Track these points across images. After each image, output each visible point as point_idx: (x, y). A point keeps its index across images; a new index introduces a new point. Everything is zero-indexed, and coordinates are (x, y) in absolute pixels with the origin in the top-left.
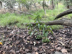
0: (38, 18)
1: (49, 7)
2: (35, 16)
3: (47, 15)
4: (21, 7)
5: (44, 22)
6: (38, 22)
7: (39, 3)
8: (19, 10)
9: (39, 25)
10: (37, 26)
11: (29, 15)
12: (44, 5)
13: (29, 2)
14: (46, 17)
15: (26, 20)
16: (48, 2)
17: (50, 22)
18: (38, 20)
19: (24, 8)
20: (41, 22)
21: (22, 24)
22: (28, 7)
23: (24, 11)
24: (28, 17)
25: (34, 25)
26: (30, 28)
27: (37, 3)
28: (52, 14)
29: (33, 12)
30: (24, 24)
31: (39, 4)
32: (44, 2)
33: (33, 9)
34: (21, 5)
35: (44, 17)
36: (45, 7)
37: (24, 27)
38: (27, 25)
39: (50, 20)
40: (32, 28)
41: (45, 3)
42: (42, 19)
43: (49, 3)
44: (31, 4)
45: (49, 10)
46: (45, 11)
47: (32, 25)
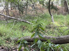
0: (38, 29)
5: (49, 38)
6: (37, 36)
7: (42, 3)
8: (5, 14)
9: (39, 42)
10: (37, 45)
11: (23, 23)
12: (50, 7)
14: (54, 28)
15: (16, 32)
16: (57, 2)
18: (38, 33)
21: (8, 39)
22: (21, 8)
23: (14, 16)
25: (30, 41)
26: (23, 48)
27: (38, 3)
29: (30, 18)
30: (12, 38)
33: (30, 13)
35: (50, 28)
37: (12, 45)
38: (17, 42)
40: (26, 48)
41: (52, 3)
42: (47, 30)
44: (27, 5)
45: (59, 16)
46: (52, 17)
47: (26, 42)
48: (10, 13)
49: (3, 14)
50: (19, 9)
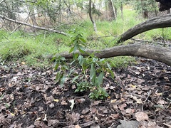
0: (78, 41)
1: (104, 16)
2: (71, 36)
3: (99, 33)
4: (36, 16)
5: (92, 52)
6: (77, 51)
7: (80, 5)
8: (30, 23)
9: (80, 57)
10: (77, 62)
11: (57, 35)
12: (91, 10)
13: (56, 4)
14: (98, 39)
15: (49, 47)
16: (100, 4)
17: (107, 49)
18: (78, 46)
19: (42, 18)
20: (86, 50)
21: (39, 57)
22: (53, 15)
23: (44, 25)
24: (55, 40)
25: (69, 58)
26: (60, 66)
27: (74, 6)
28: (110, 30)
29: (65, 27)
30: (44, 56)
31: (80, 9)
32: (90, 3)
33: (64, 20)
34: (35, 11)
35: (92, 39)
36: (94, 16)
37: (45, 64)
38: (52, 60)
39: (107, 45)
40: (64, 66)
41: (94, 5)
42: (89, 42)
43: (103, 6)
44: (59, 9)
45: (103, 23)
46: (95, 24)
47: (64, 59)
48: (37, 21)
49: (29, 23)
50: (49, 15)
